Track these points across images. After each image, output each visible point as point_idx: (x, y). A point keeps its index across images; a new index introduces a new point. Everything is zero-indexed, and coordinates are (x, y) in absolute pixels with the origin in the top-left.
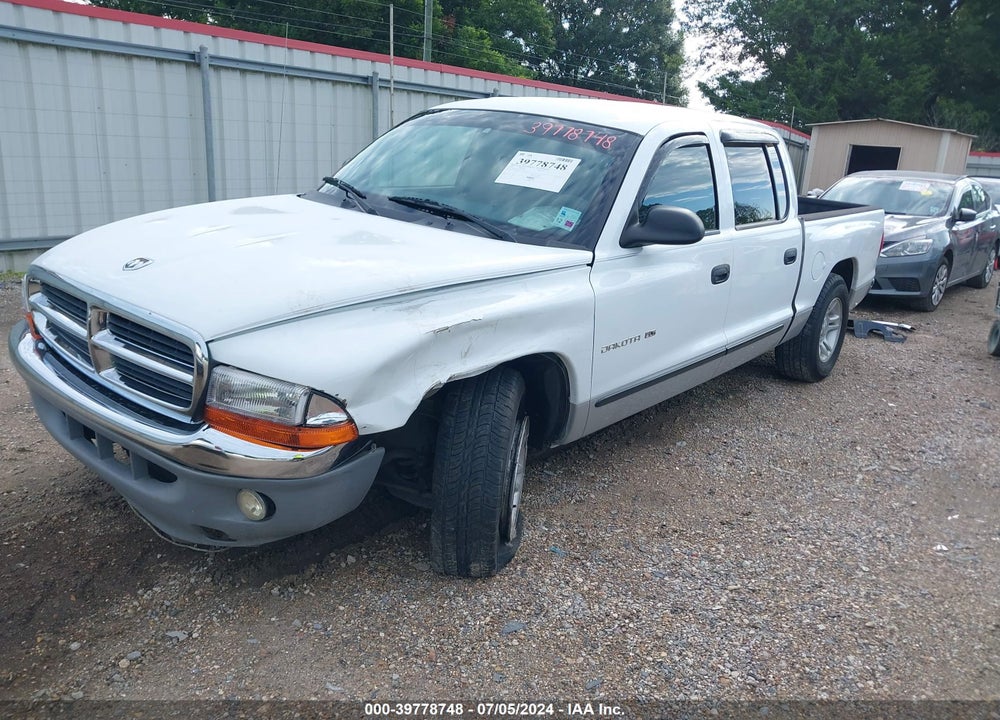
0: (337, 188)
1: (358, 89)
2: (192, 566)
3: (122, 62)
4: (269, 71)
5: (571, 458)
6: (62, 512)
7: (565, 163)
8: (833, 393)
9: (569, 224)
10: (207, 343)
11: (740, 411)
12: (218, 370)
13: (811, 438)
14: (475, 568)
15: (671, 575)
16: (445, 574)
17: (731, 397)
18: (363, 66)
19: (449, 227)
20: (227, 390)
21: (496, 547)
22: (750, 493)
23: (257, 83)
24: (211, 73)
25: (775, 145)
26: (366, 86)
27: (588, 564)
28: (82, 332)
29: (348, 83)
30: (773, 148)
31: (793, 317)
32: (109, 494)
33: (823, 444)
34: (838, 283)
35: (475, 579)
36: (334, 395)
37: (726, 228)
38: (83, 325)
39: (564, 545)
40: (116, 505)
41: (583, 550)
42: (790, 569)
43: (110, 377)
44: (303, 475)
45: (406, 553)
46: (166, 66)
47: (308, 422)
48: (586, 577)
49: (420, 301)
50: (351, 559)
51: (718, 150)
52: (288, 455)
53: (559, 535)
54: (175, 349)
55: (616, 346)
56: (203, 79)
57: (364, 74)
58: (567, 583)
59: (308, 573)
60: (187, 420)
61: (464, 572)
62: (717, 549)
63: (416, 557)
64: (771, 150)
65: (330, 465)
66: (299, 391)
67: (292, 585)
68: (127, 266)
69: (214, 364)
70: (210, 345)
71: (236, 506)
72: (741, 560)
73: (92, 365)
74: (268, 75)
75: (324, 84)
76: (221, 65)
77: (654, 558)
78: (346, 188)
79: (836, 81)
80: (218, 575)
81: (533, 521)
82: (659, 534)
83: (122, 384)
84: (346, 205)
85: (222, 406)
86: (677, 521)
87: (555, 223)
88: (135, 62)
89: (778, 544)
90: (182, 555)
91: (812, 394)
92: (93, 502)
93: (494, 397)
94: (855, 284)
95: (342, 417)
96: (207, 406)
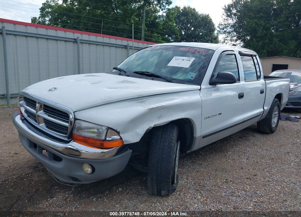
0: (117, 71)
1: (123, 49)
2: (67, 191)
3: (55, 41)
4: (97, 44)
5: (193, 157)
6: (26, 173)
7: (190, 59)
8: (277, 137)
9: (192, 77)
10: (74, 112)
11: (248, 143)
12: (77, 121)
13: (273, 151)
14: (163, 193)
15: (232, 196)
16: (153, 195)
17: (244, 138)
18: (125, 42)
19: (153, 79)
20: (80, 129)
21: (170, 186)
22: (255, 168)
23: (93, 47)
24: (80, 44)
25: (255, 56)
26: (125, 48)
27: (202, 192)
28: (34, 111)
29: (120, 47)
30: (255, 57)
31: (264, 111)
32: (41, 167)
33: (278, 153)
34: (277, 101)
35: (163, 196)
36: (116, 130)
37: (242, 81)
38: (35, 109)
39: (193, 186)
40: (44, 171)
41: (200, 188)
42: (274, 195)
43: (42, 126)
44: (104, 158)
45: (139, 188)
46: (67, 43)
47: (107, 139)
48: (202, 196)
49: (144, 100)
50: (120, 189)
51: (238, 56)
52: (99, 151)
53: (191, 182)
54: (63, 115)
55: (209, 117)
56: (78, 46)
57: (125, 45)
58: (195, 198)
59: (106, 194)
60: (66, 139)
61: (159, 194)
62: (247, 187)
63: (142, 189)
64: (254, 58)
65: (114, 155)
66: (104, 128)
67: (100, 198)
68: (50, 90)
69: (76, 119)
70: (75, 113)
71: (82, 169)
72: (256, 191)
73: (37, 123)
74: (97, 45)
75: (113, 47)
76: (83, 42)
77: (225, 190)
78: (120, 70)
79: (266, 46)
80: (75, 194)
81: (182, 178)
82: (226, 182)
83: (47, 128)
84: (120, 74)
85: (78, 134)
86: (231, 178)
87: (187, 77)
88: (59, 41)
89: (268, 186)
90: (64, 187)
91: (270, 137)
92: (36, 170)
93: (169, 133)
94: (282, 102)
95: (118, 137)
96: (73, 134)
